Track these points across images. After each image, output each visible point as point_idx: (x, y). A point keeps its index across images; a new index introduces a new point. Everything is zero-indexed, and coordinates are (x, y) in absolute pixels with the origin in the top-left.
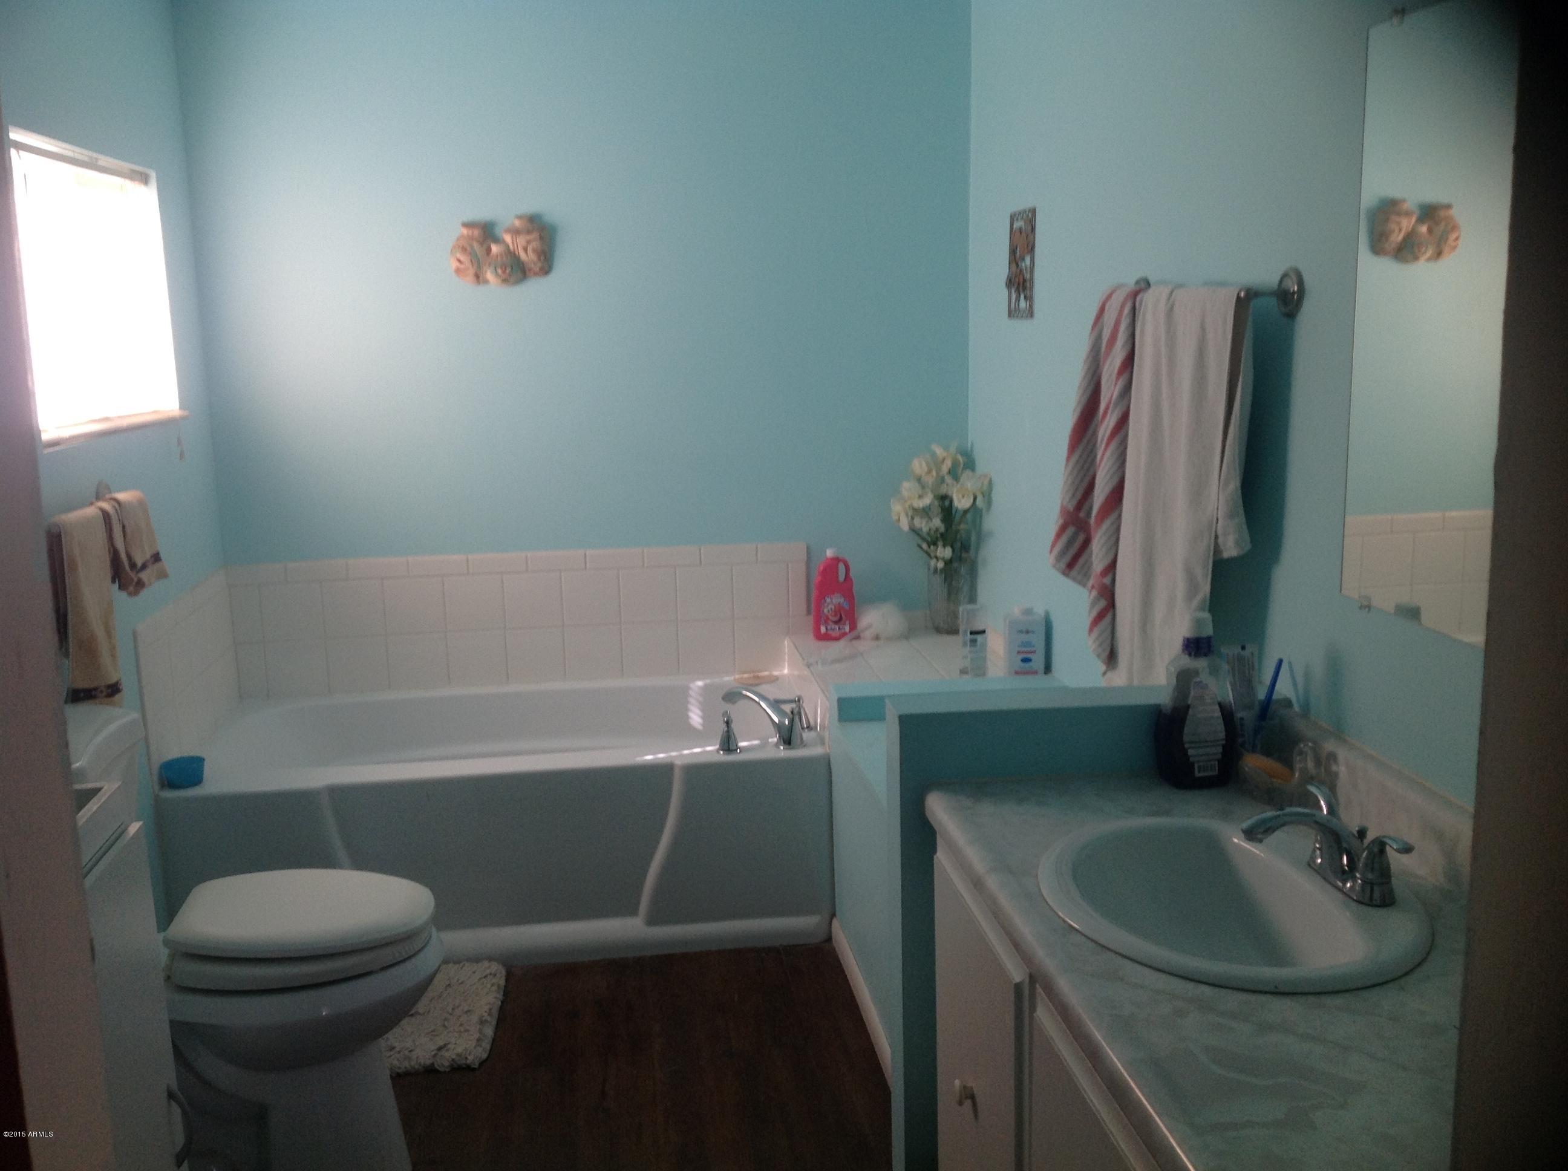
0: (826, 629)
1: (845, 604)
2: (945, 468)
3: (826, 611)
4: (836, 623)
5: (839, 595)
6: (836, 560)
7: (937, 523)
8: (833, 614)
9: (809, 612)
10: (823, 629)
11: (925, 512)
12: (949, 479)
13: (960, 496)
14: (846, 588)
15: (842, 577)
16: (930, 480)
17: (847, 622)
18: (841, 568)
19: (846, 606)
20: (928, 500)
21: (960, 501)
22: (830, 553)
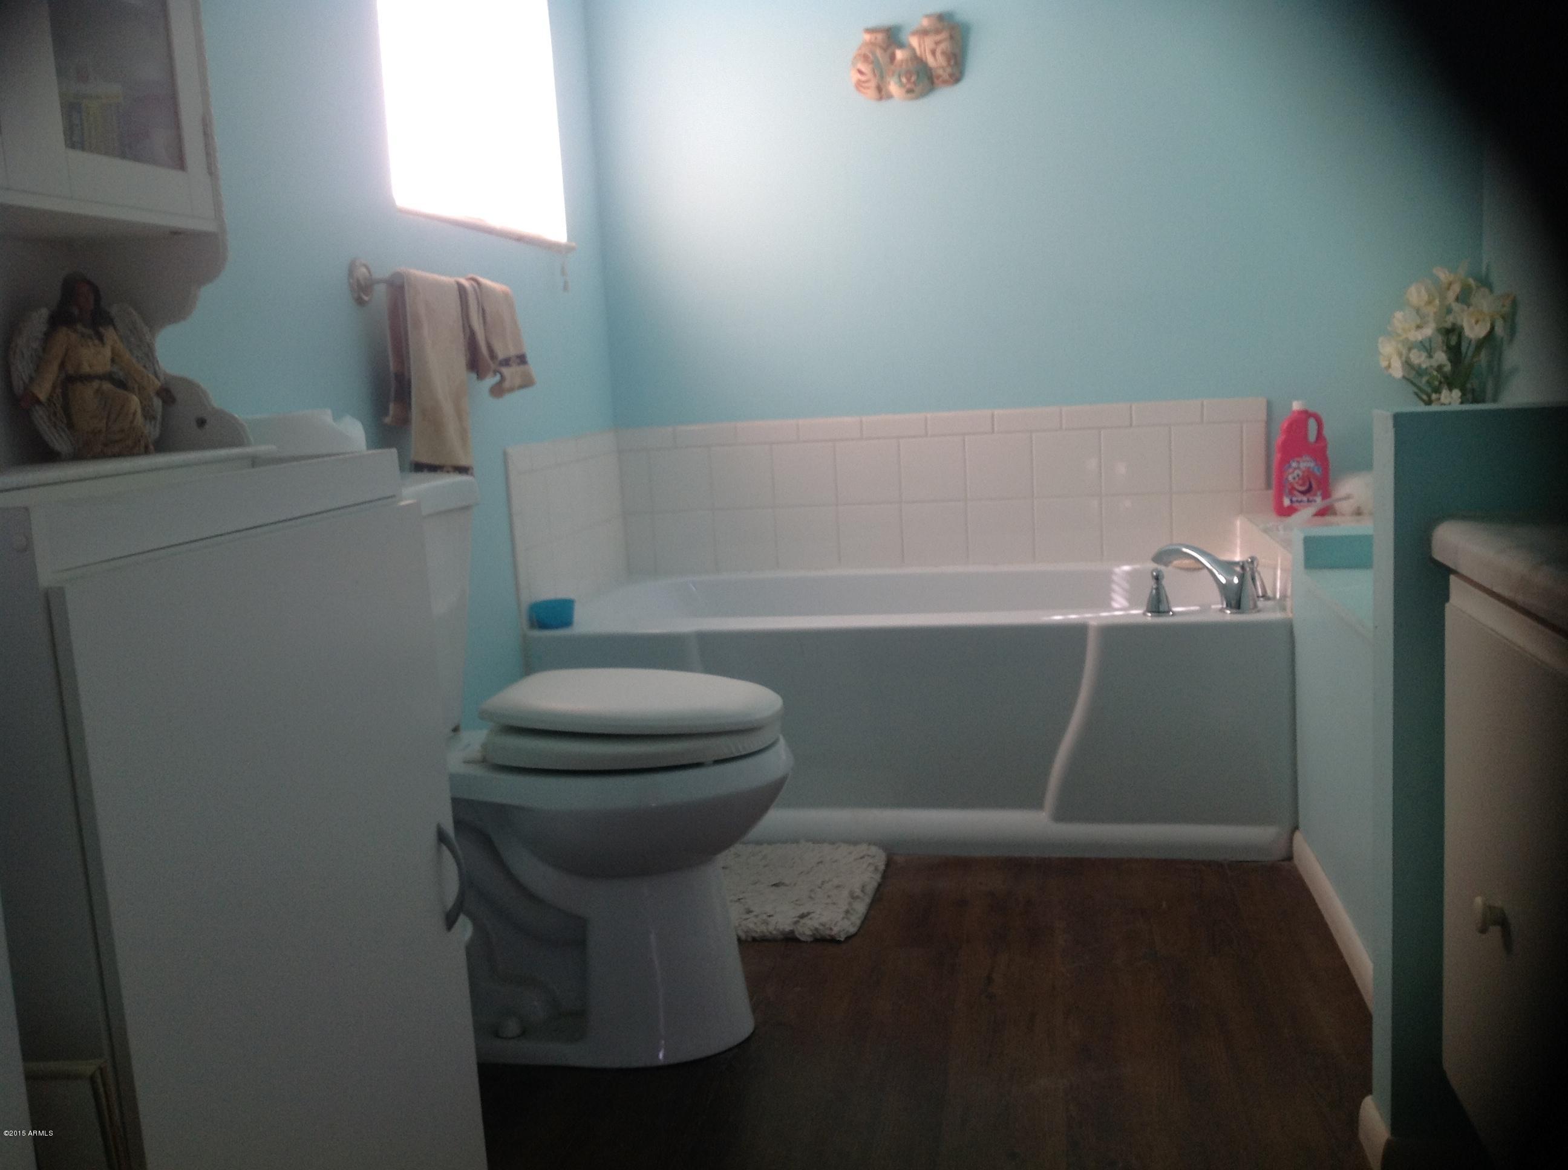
0: (1291, 501)
1: (1316, 468)
2: (1452, 295)
3: (1290, 478)
4: (1304, 493)
5: (1308, 458)
6: (1305, 416)
7: (1441, 357)
8: (1300, 482)
9: (1268, 486)
10: (1286, 502)
12: (1456, 306)
13: (1473, 321)
14: (1319, 451)
15: (1312, 436)
16: (1431, 311)
17: (1319, 493)
18: (1312, 424)
19: (1318, 472)
20: (1429, 331)
21: (1472, 328)
22: (1296, 406)
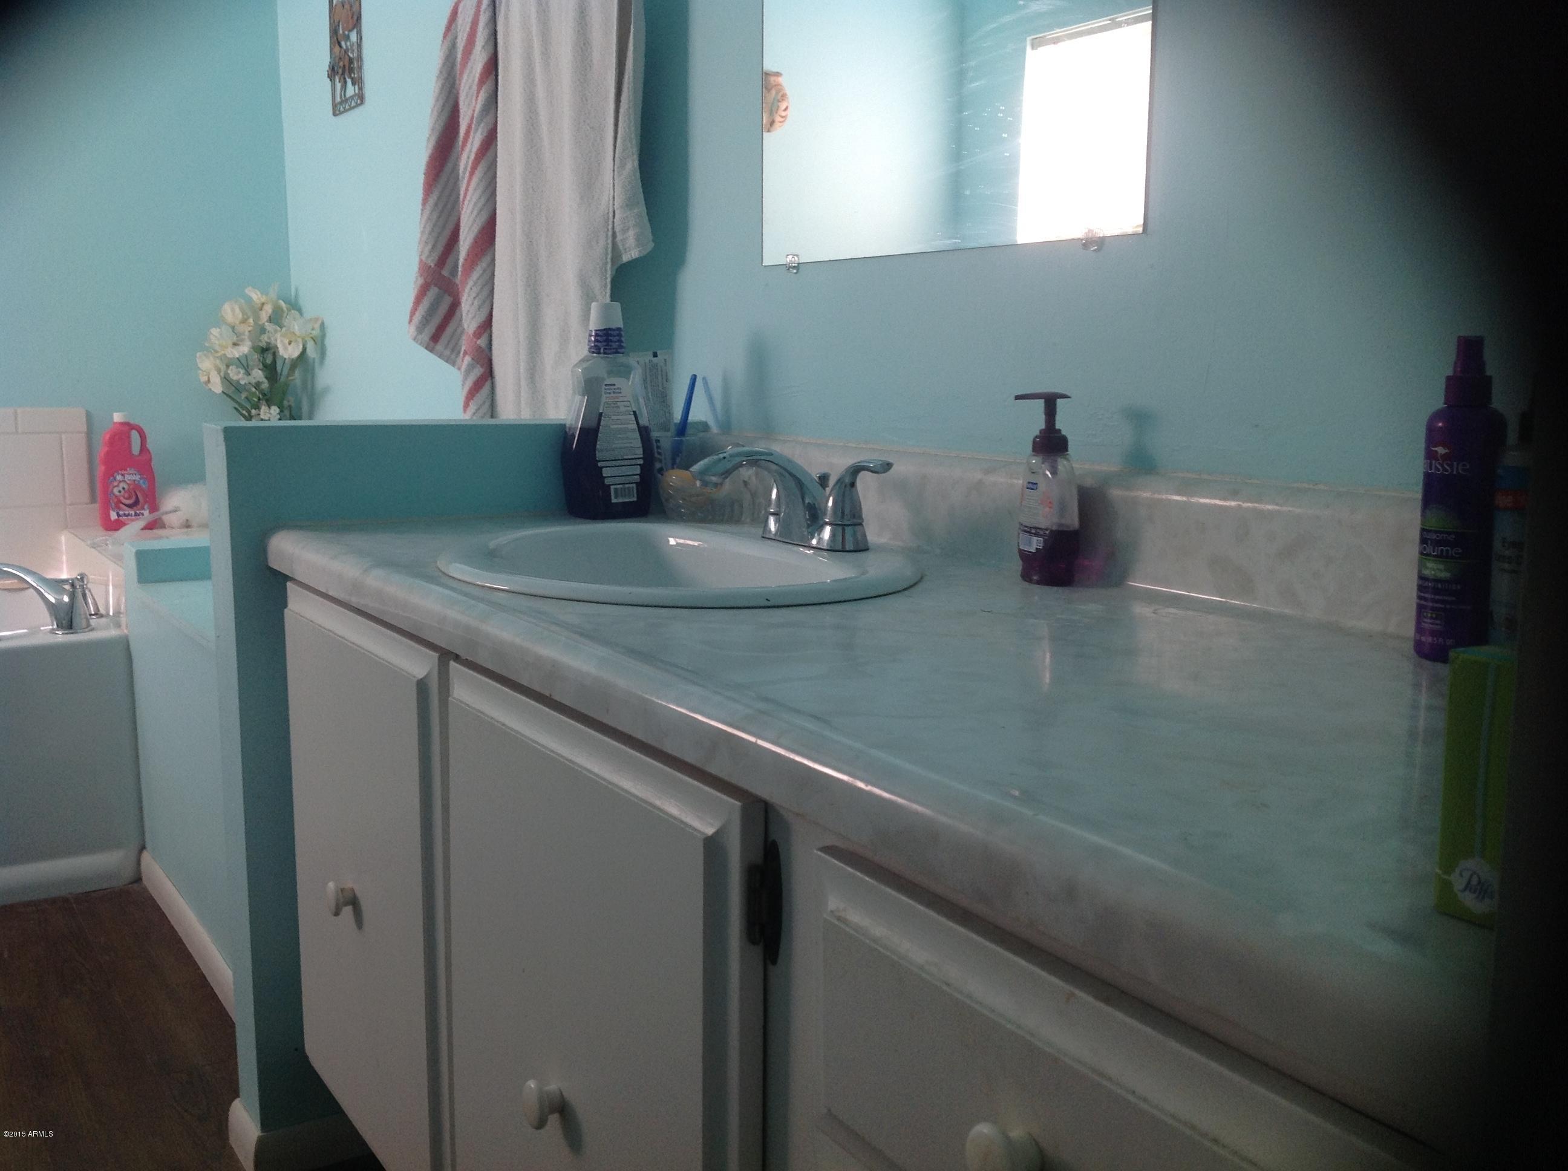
0: (118, 515)
1: (141, 481)
2: (264, 316)
3: (116, 491)
4: (130, 506)
5: (132, 471)
6: (127, 428)
7: (258, 375)
8: (126, 495)
9: (93, 500)
10: (113, 516)
11: (243, 364)
12: (269, 327)
13: (286, 341)
14: (144, 463)
15: (136, 449)
16: (246, 329)
17: (146, 507)
18: (135, 435)
19: (144, 485)
20: (245, 349)
21: (286, 349)
22: (117, 417)
